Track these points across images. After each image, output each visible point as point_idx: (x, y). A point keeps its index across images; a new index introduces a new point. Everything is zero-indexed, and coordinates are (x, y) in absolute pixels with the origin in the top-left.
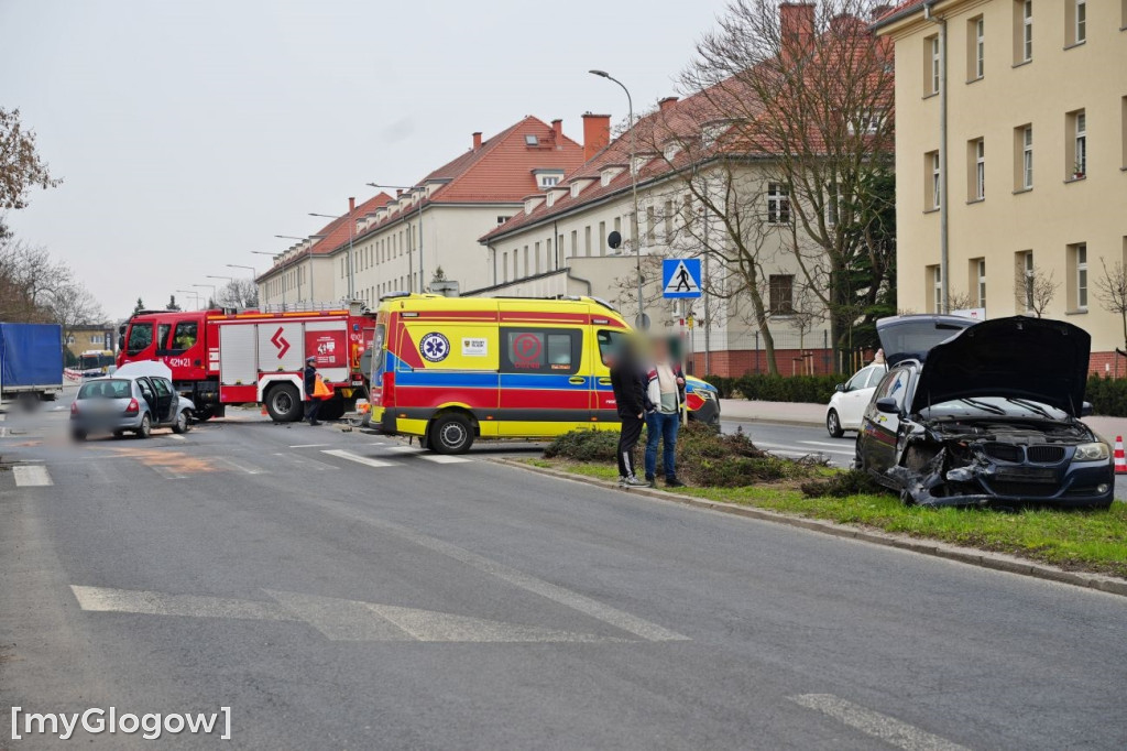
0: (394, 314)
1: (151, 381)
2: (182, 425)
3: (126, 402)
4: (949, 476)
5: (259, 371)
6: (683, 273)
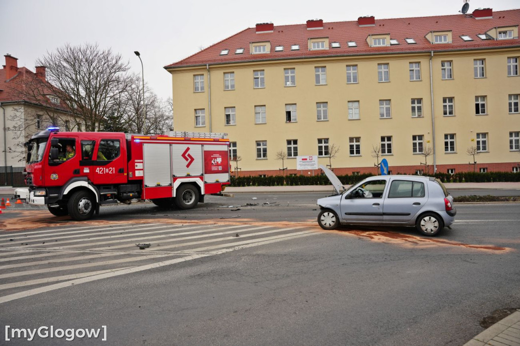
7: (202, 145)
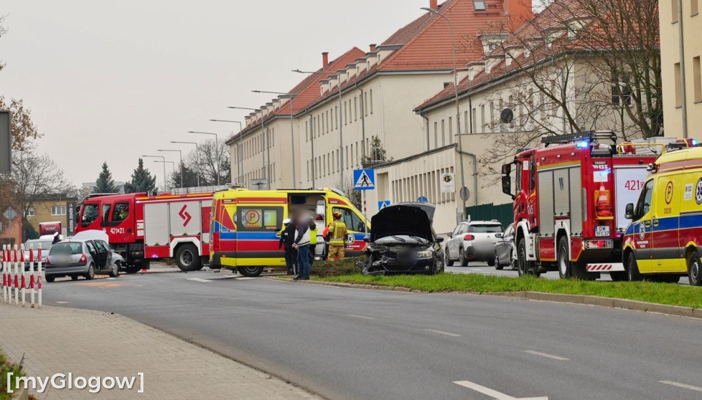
0: (219, 200)
1: (95, 243)
2: (115, 272)
3: (79, 256)
4: (374, 264)
5: (171, 235)
6: (365, 177)
7: (201, 201)
